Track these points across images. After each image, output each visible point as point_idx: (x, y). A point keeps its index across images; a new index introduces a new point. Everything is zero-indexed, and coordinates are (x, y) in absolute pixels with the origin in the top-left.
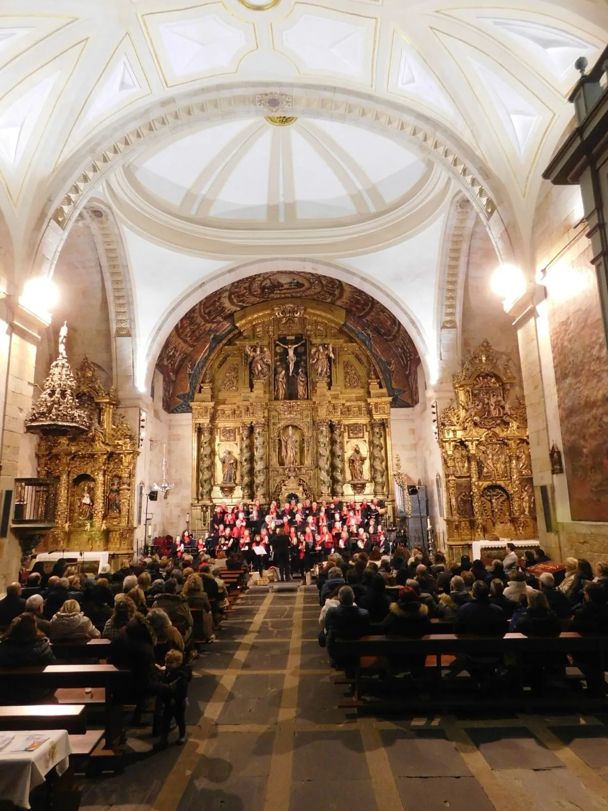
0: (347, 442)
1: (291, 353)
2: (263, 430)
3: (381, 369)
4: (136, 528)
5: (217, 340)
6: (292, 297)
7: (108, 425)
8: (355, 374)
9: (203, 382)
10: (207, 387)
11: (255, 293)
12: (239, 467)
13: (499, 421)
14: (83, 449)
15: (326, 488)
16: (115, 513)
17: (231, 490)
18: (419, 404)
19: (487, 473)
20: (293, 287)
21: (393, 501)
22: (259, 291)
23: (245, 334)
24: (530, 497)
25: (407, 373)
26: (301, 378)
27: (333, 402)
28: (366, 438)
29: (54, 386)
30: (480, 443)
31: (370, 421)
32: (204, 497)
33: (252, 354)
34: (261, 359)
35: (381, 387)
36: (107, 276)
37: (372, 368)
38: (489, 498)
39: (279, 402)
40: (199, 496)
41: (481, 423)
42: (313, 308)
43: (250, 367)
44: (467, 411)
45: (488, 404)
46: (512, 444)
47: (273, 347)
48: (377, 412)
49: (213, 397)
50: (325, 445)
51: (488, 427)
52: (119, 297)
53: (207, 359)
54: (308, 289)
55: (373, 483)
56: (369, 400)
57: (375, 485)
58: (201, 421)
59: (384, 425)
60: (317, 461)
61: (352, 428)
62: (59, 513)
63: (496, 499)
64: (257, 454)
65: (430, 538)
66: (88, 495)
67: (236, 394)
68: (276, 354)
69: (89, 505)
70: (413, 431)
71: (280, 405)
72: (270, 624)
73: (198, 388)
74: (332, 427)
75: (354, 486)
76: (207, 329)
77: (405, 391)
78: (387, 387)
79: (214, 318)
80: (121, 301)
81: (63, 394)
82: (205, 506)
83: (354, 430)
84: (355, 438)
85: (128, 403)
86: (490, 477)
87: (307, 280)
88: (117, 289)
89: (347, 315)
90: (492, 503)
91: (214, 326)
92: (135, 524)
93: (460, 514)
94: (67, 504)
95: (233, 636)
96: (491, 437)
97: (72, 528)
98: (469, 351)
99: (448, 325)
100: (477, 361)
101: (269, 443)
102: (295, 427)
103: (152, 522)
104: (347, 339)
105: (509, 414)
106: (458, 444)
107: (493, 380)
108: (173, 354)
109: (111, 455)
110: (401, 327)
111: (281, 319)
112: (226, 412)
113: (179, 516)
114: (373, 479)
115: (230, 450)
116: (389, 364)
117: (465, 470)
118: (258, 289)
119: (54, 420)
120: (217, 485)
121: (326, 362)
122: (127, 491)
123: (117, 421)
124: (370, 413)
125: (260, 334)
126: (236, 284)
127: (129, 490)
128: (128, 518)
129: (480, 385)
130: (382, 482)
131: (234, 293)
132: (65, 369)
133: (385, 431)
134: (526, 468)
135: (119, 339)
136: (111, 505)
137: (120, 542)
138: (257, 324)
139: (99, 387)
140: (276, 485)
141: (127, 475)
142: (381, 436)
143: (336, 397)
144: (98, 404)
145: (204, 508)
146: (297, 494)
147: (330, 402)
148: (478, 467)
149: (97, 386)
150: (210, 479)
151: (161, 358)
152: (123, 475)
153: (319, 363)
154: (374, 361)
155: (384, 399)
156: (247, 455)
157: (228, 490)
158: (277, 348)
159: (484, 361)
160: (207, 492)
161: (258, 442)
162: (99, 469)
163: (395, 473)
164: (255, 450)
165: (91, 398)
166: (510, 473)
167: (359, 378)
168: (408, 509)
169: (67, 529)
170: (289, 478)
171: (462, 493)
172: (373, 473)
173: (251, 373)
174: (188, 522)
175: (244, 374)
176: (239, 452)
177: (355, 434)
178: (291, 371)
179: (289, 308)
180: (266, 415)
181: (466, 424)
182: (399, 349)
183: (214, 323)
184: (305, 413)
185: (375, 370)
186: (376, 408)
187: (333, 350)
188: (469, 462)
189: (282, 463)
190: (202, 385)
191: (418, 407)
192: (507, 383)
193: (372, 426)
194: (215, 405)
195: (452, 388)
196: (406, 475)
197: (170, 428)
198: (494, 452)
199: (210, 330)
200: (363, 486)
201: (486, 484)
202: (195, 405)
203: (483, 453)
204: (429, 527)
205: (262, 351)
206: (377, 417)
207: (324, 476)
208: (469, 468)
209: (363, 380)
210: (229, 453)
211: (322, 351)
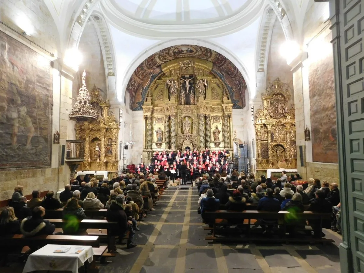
0: (213, 124)
1: (187, 83)
2: (175, 118)
3: (229, 91)
4: (119, 161)
5: (153, 77)
6: (188, 57)
7: (105, 116)
8: (217, 93)
9: (147, 97)
10: (149, 99)
11: (171, 55)
12: (164, 135)
13: (282, 116)
14: (95, 127)
15: (203, 144)
16: (110, 155)
17: (161, 145)
18: (245, 107)
19: (276, 139)
20: (188, 52)
21: (233, 150)
22: (173, 54)
23: (166, 74)
24: (294, 150)
25: (241, 92)
26: (192, 95)
27: (206, 106)
28: (221, 122)
29: (81, 99)
30: (273, 125)
31: (223, 115)
32: (149, 148)
33: (170, 84)
34: (174, 86)
35: (228, 99)
36: (103, 48)
37: (224, 90)
38: (276, 150)
39: (182, 106)
40: (146, 147)
41: (274, 116)
42: (197, 62)
43: (169, 90)
44: (267, 110)
45: (277, 107)
46: (288, 126)
47: (179, 81)
48: (226, 110)
49: (152, 103)
50: (202, 125)
51: (277, 118)
52: (109, 58)
53: (149, 86)
54: (195, 53)
55: (224, 143)
56: (223, 105)
57: (225, 143)
58: (147, 114)
59: (229, 116)
60: (199, 132)
61: (215, 117)
62: (86, 154)
63: (279, 151)
64: (172, 129)
65: (248, 167)
66: (98, 147)
67: (162, 102)
68: (181, 83)
69: (99, 151)
70: (242, 119)
71: (182, 107)
72: (177, 203)
73: (145, 99)
74: (206, 117)
75: (215, 144)
76: (149, 72)
77: (239, 101)
78: (231, 99)
79: (152, 67)
80: (110, 60)
81: (85, 103)
82: (149, 152)
83: (216, 118)
84: (216, 122)
85: (114, 106)
86: (277, 141)
87: (195, 49)
88: (108, 54)
89: (213, 65)
90: (277, 153)
91: (152, 71)
92: (119, 159)
93: (262, 157)
94: (89, 151)
95: (161, 208)
96: (278, 123)
97: (92, 161)
98: (270, 83)
99: (261, 71)
100: (273, 88)
101: (177, 124)
102: (189, 117)
103: (126, 158)
104: (213, 76)
105: (287, 112)
106: (263, 126)
107: (280, 96)
108: (134, 84)
109: (107, 130)
110: (239, 71)
111: (183, 67)
112: (158, 110)
113: (138, 156)
114: (224, 141)
115: (160, 127)
116: (232, 88)
117: (266, 137)
118: (172, 53)
119: (81, 114)
120: (154, 143)
121: (203, 87)
122: (115, 145)
123: (110, 114)
124: (223, 111)
125: (173, 74)
126: (162, 51)
127: (116, 145)
128: (116, 157)
129: (274, 99)
130: (228, 143)
131: (161, 55)
132: (85, 91)
133: (230, 119)
134: (293, 137)
135: (109, 77)
136: (108, 151)
137: (113, 167)
138: (172, 70)
139: (101, 99)
140: (180, 143)
141: (115, 138)
142: (228, 121)
143: (208, 104)
144: (101, 107)
145: (149, 153)
146: (190, 147)
147: (205, 106)
148: (271, 136)
149: (100, 99)
150: (151, 140)
151: (128, 86)
152: (113, 138)
153: (200, 88)
154: (225, 87)
155: (230, 105)
156: (167, 129)
157: (159, 145)
158: (181, 81)
159: (276, 88)
160: (150, 146)
161: (173, 123)
162: (102, 135)
163: (234, 138)
164: (171, 127)
165: (98, 104)
166: (286, 139)
167: (219, 94)
168: (239, 154)
169: (89, 161)
170: (186, 140)
171: (263, 148)
172: (224, 138)
173: (169, 92)
174: (142, 159)
175: (166, 93)
176: (164, 128)
177: (216, 120)
178: (187, 92)
179: (186, 62)
180: (176, 111)
181: (267, 117)
182: (237, 81)
183: (152, 69)
184: (194, 110)
185: (226, 91)
186: (226, 108)
187: (207, 82)
188: (268, 134)
189: (183, 133)
190: (147, 98)
191: (245, 108)
192: (287, 98)
193: (224, 117)
194: (153, 107)
195: (261, 100)
196: (239, 139)
197: (133, 117)
198: (279, 130)
199: (150, 73)
200: (219, 143)
201: (275, 144)
202: (144, 107)
203: (274, 130)
204: (248, 162)
205: (174, 82)
206: (226, 113)
207: (202, 139)
208: (267, 137)
209: (220, 96)
210: (160, 128)
211: (201, 82)
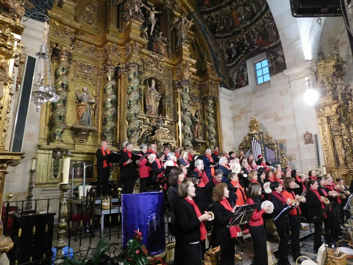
1: (153, 16)
2: (139, 72)
10: (69, 6)
17: (88, 134)
28: (199, 108)
32: (57, 138)
35: (213, 70)
56: (210, 76)
57: (210, 145)
59: (214, 99)
67: (95, 32)
75: (195, 145)
77: (226, 79)
82: (59, 149)
83: (194, 99)
84: (192, 105)
114: (208, 140)
116: (217, 55)
120: (67, 128)
124: (201, 88)
130: (215, 143)
133: (215, 103)
142: (213, 107)
145: (58, 153)
150: (64, 116)
155: (218, 79)
172: (207, 135)
174: (32, 172)
176: (95, 93)
177: (194, 103)
178: (152, 31)
184: (166, 71)
185: (208, 57)
186: (211, 84)
193: (207, 98)
200: (201, 145)
